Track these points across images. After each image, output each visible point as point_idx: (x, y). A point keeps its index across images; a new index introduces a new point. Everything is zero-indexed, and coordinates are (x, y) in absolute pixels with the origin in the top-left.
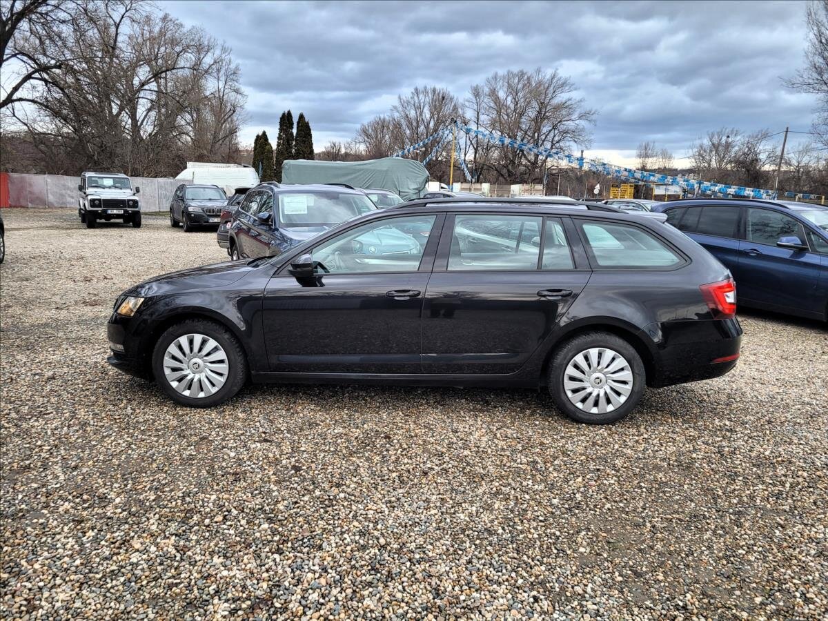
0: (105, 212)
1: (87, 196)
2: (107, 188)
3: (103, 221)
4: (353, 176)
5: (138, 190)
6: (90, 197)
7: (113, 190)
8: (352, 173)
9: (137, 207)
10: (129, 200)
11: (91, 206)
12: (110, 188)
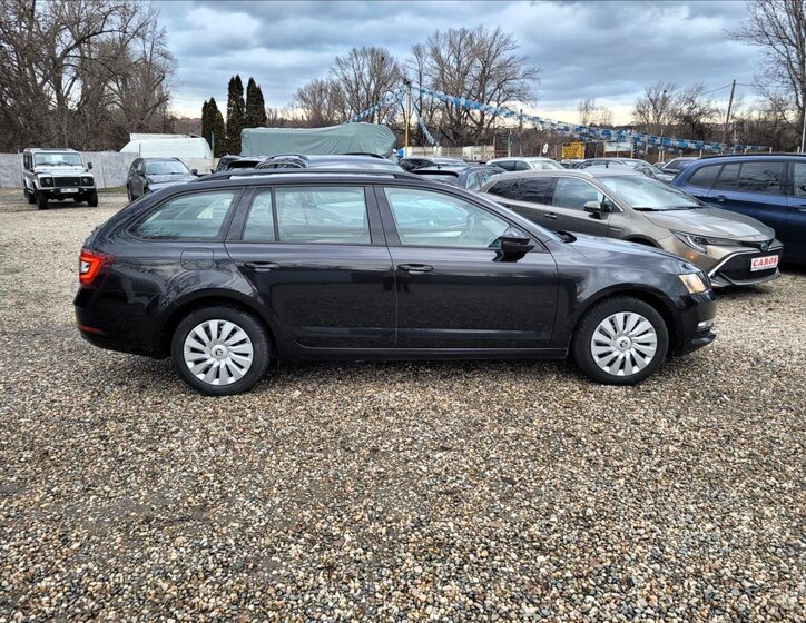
0: (58, 191)
1: (36, 174)
2: (57, 164)
3: (55, 201)
4: (318, 143)
5: (90, 166)
6: (40, 176)
7: (63, 167)
8: (315, 141)
9: (92, 185)
10: (83, 178)
11: (43, 186)
12: (59, 164)
